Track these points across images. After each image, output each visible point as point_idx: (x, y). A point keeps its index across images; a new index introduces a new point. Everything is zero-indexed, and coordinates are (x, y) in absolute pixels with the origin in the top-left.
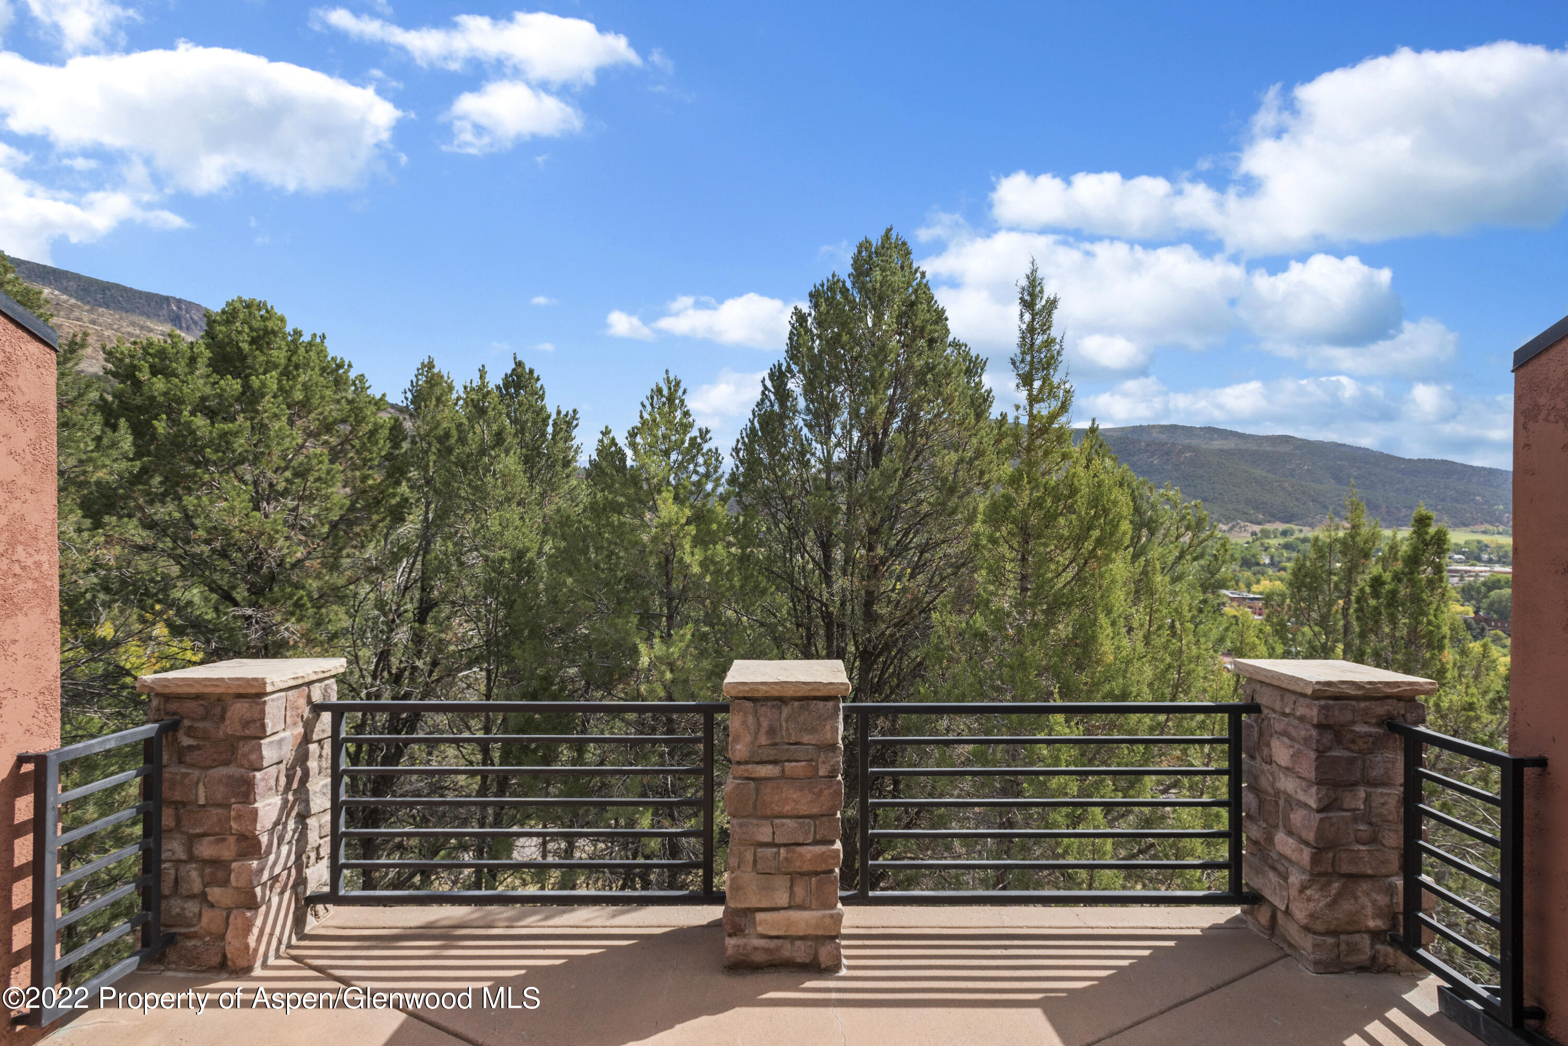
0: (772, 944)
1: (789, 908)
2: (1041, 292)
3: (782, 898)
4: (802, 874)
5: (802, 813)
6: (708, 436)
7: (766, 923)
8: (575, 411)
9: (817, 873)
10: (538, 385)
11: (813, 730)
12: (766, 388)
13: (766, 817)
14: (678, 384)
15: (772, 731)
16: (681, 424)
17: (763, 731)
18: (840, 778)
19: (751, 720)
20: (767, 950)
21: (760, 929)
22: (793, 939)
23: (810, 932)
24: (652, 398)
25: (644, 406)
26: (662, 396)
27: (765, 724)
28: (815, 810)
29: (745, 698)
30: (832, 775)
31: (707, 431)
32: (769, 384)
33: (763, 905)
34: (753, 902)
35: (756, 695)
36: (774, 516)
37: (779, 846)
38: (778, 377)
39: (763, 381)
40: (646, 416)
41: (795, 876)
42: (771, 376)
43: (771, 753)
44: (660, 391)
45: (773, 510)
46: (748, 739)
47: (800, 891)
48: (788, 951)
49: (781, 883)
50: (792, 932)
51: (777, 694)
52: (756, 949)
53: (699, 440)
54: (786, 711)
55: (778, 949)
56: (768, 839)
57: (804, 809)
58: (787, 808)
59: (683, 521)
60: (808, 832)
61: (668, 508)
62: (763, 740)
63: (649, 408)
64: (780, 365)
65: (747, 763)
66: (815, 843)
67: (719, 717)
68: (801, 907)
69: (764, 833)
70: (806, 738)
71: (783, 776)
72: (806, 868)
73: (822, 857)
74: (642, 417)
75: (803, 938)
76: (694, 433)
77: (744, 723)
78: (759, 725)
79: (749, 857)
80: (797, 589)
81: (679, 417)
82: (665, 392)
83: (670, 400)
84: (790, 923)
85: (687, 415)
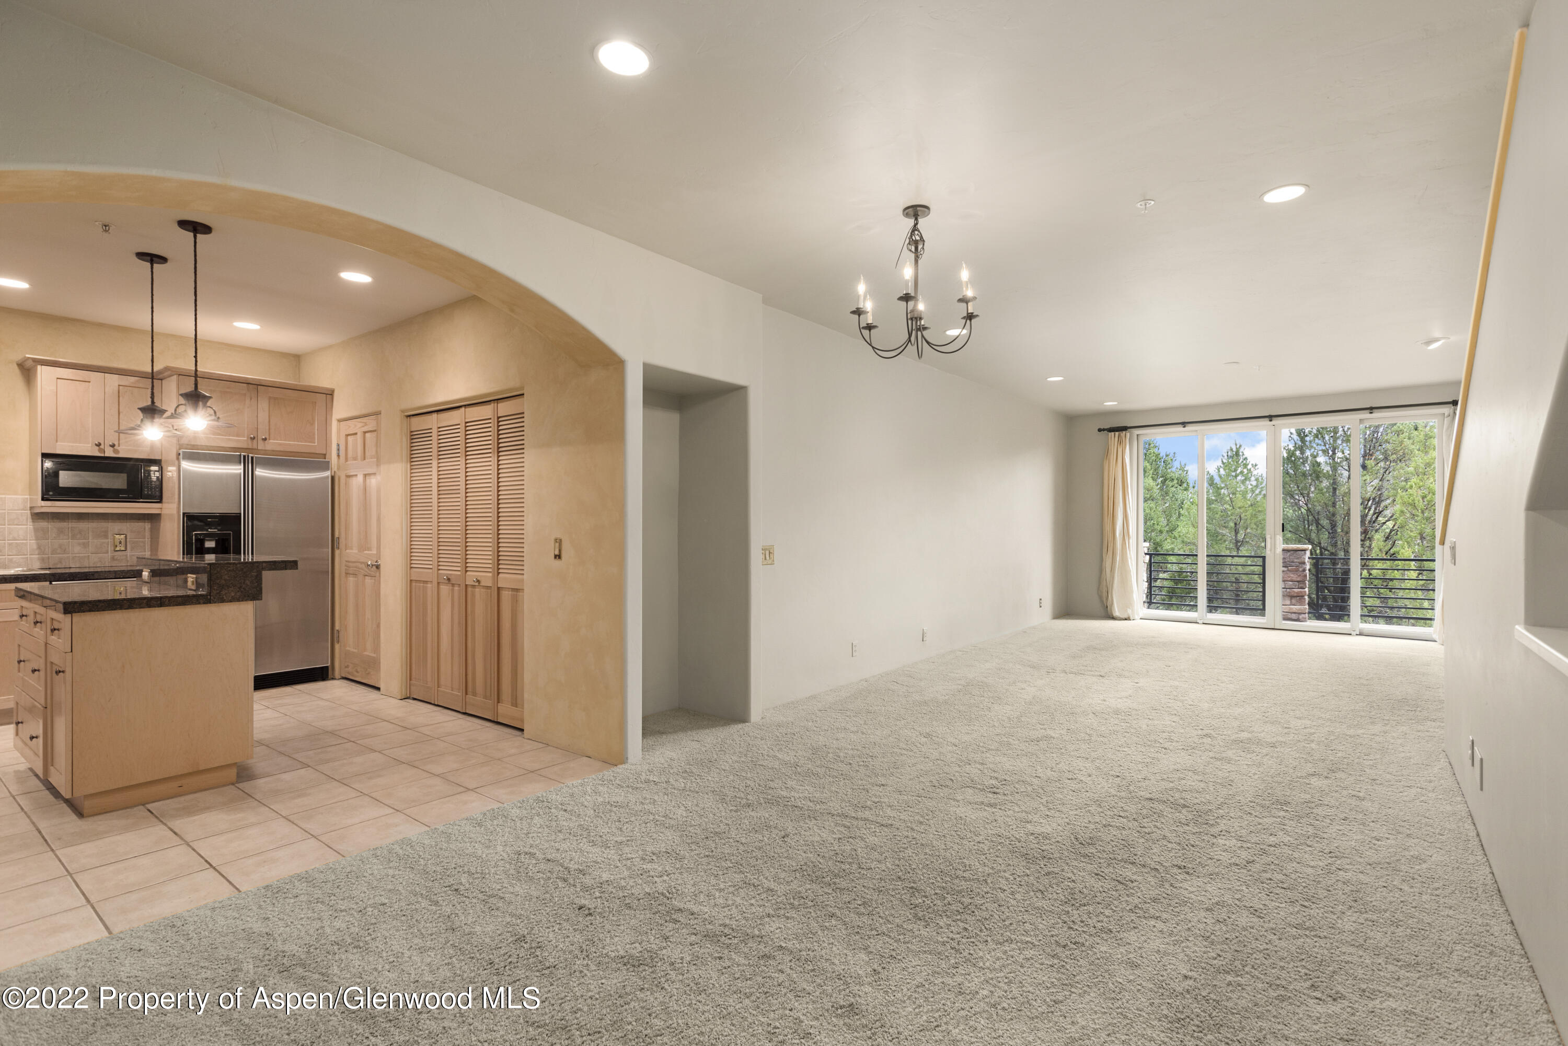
1: (1290, 605)
3: (1288, 603)
6: (1256, 467)
9: (1300, 596)
11: (1297, 559)
13: (1283, 581)
16: (1244, 464)
18: (1307, 571)
22: (1292, 613)
23: (1297, 611)
24: (1227, 453)
25: (1222, 456)
28: (1298, 579)
30: (1304, 570)
31: (1256, 465)
37: (1288, 588)
40: (1224, 461)
44: (1232, 450)
48: (1290, 616)
49: (1288, 598)
54: (1288, 554)
55: (1287, 615)
56: (1284, 587)
57: (1295, 579)
60: (1295, 585)
63: (1226, 457)
66: (1298, 588)
68: (1294, 605)
70: (1295, 561)
71: (1287, 570)
72: (1295, 595)
73: (1302, 592)
74: (1222, 462)
75: (1295, 613)
76: (1249, 467)
81: (1241, 460)
82: (1234, 449)
83: (1237, 454)
84: (1290, 609)
85: (1246, 459)
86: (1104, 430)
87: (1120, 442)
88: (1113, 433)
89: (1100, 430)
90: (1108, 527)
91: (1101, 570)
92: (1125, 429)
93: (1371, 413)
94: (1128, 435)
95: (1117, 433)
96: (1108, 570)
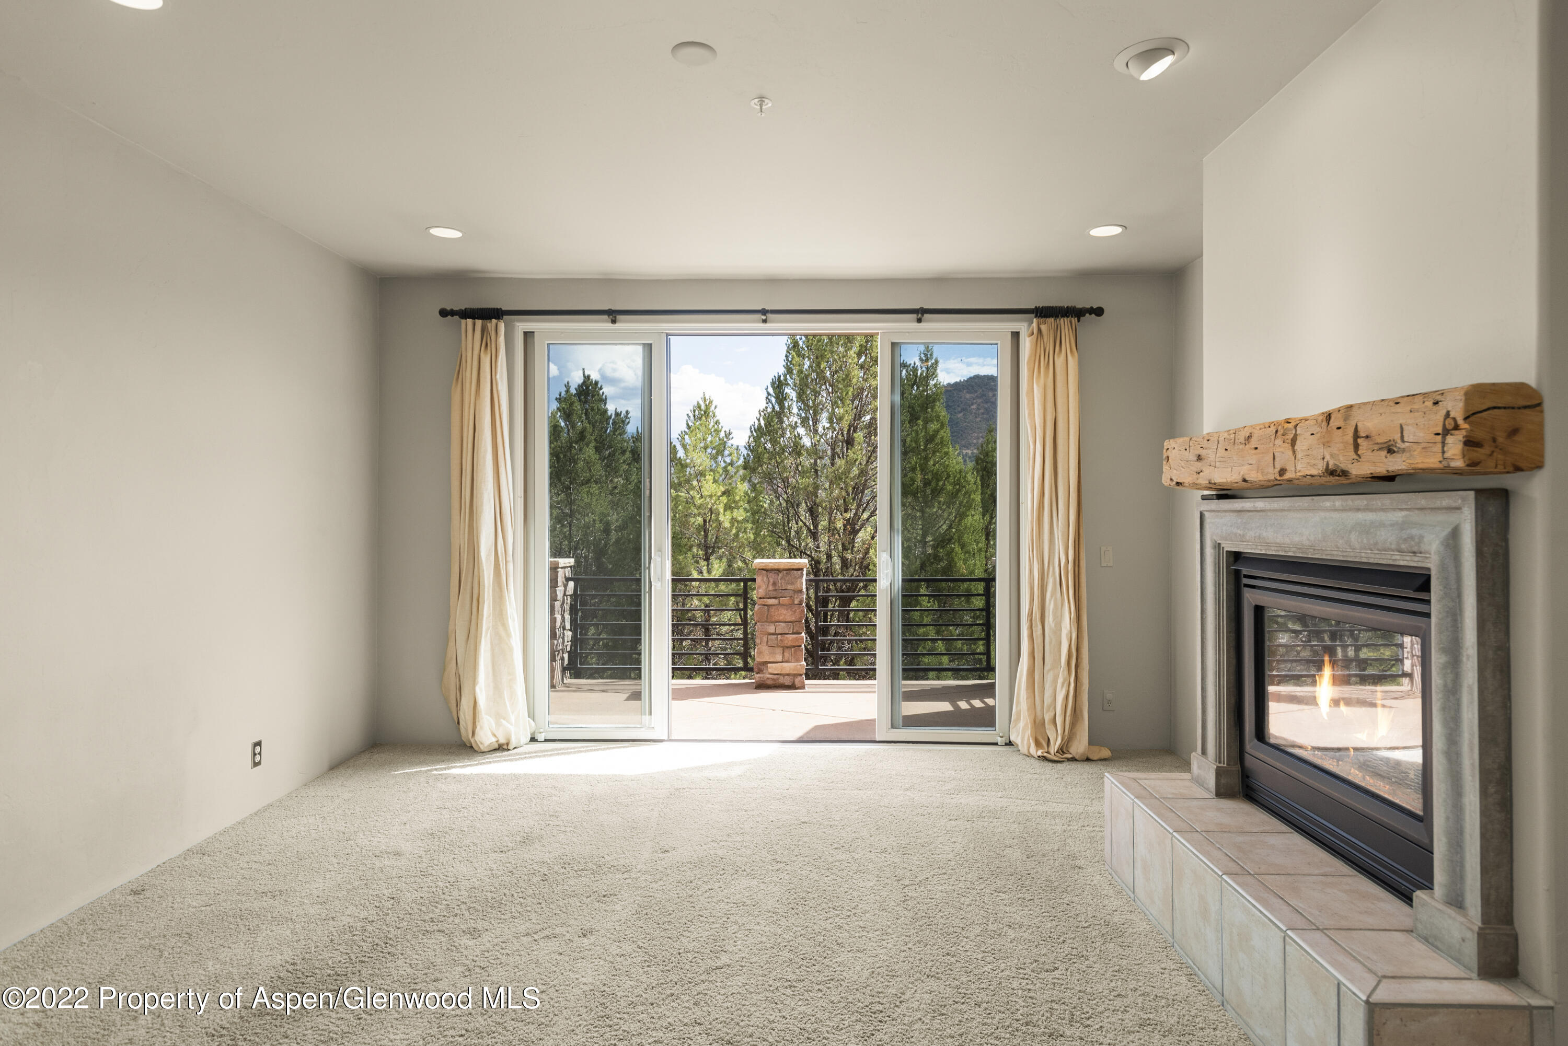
0: (775, 677)
1: (782, 662)
2: (931, 355)
3: (779, 658)
4: (788, 647)
5: (787, 620)
6: (731, 436)
7: (772, 668)
8: (627, 412)
9: (794, 647)
10: (601, 392)
11: (792, 584)
12: (769, 394)
13: (772, 622)
14: (711, 402)
15: (774, 584)
16: (715, 430)
17: (771, 583)
18: (804, 605)
19: (765, 579)
20: (773, 679)
21: (770, 671)
22: (784, 675)
23: (791, 672)
24: (694, 411)
25: (689, 417)
26: (701, 410)
27: (771, 581)
28: (793, 619)
29: (763, 569)
30: (800, 604)
31: (730, 434)
32: (771, 390)
33: (771, 660)
34: (767, 659)
35: (767, 568)
36: (776, 491)
37: (778, 634)
38: (778, 385)
39: (767, 389)
40: (690, 424)
41: (785, 648)
42: (773, 384)
43: (774, 594)
44: (699, 407)
45: (775, 487)
46: (764, 587)
47: (787, 654)
48: (782, 680)
49: (779, 650)
50: (784, 672)
51: (776, 567)
52: (768, 678)
53: (725, 440)
54: (780, 575)
55: (778, 679)
56: (773, 631)
57: (789, 619)
58: (781, 618)
59: (719, 494)
60: (790, 629)
61: (709, 487)
62: (771, 588)
63: (692, 418)
64: (779, 377)
65: (764, 598)
66: (793, 633)
67: (749, 583)
68: (787, 662)
69: (771, 629)
70: (789, 587)
71: (779, 604)
72: (789, 644)
73: (797, 639)
74: (688, 424)
75: (788, 675)
76: (722, 435)
77: (762, 580)
78: (769, 581)
79: (765, 639)
80: (793, 546)
81: (712, 424)
82: (703, 407)
83: (706, 413)
84: (782, 668)
85: (717, 423)
86: (452, 313)
87: (486, 341)
88: (470, 321)
89: (444, 313)
90: (459, 538)
91: (445, 638)
92: (496, 314)
93: (919, 321)
94: (502, 326)
95: (479, 323)
96: (460, 636)
